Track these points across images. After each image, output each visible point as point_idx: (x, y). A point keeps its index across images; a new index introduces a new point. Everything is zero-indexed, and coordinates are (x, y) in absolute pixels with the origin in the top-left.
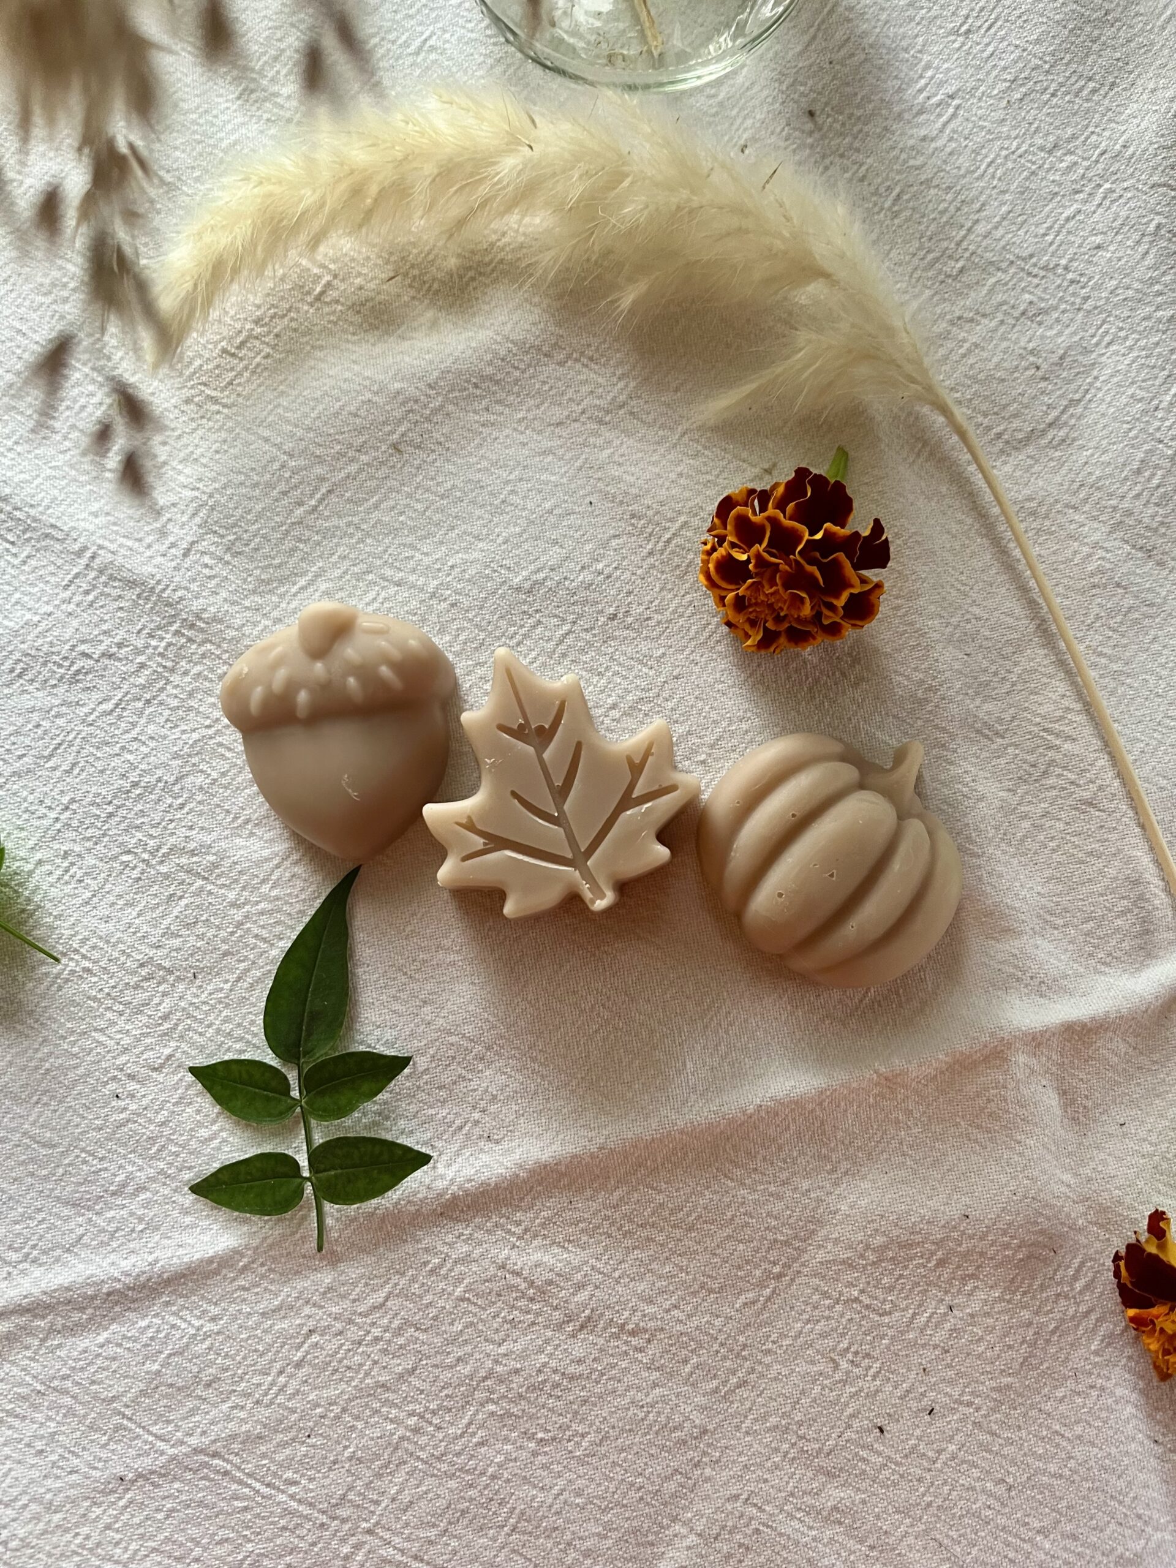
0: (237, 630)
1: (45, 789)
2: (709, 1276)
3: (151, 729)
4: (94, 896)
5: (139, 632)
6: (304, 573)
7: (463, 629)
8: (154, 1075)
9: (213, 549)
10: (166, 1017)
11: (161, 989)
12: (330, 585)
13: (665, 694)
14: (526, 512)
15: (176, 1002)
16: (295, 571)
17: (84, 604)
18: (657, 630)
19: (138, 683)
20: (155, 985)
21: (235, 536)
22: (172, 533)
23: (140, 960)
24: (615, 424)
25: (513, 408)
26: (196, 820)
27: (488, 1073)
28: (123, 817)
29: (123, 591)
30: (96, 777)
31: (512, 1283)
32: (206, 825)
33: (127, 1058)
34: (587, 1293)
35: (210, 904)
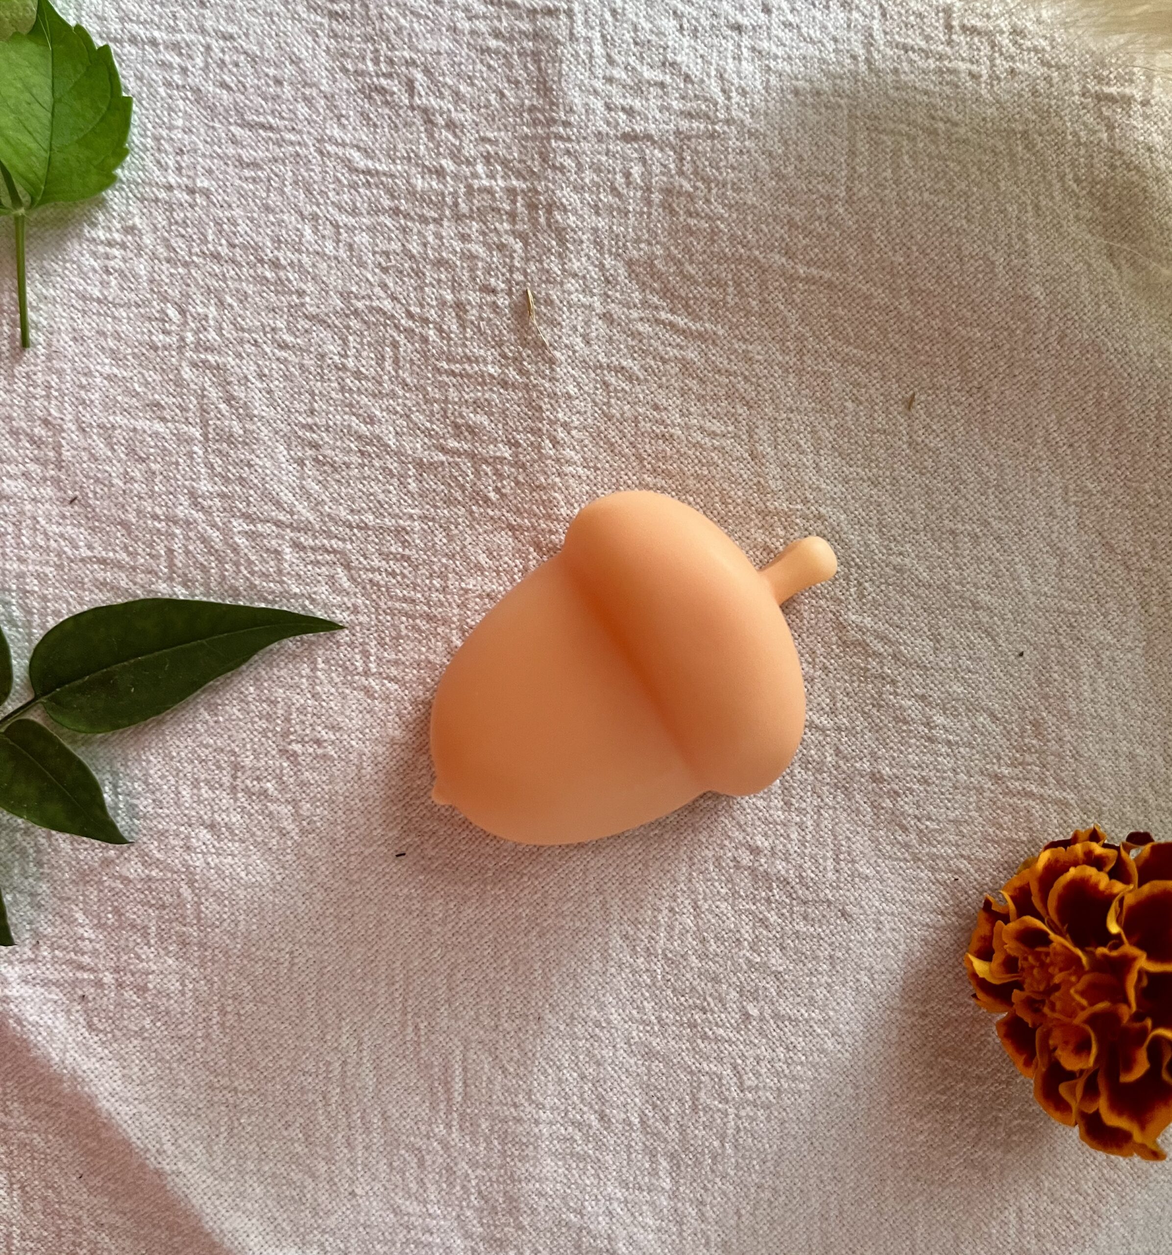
0: (564, 270)
1: (201, 146)
3: (362, 239)
4: (99, 301)
5: (485, 140)
6: (697, 318)
9: (656, 169)
11: (32, 467)
12: (699, 362)
13: (813, 912)
14: (957, 573)
15: (25, 496)
16: (692, 302)
17: (480, 41)
18: (895, 849)
19: (413, 181)
20: (31, 455)
21: (691, 190)
22: (647, 100)
23: (50, 415)
24: (1154, 624)
25: (1096, 469)
26: (276, 376)
27: (170, 962)
28: (224, 275)
29: (528, 82)
30: (256, 205)
32: (277, 394)
35: (177, 463)
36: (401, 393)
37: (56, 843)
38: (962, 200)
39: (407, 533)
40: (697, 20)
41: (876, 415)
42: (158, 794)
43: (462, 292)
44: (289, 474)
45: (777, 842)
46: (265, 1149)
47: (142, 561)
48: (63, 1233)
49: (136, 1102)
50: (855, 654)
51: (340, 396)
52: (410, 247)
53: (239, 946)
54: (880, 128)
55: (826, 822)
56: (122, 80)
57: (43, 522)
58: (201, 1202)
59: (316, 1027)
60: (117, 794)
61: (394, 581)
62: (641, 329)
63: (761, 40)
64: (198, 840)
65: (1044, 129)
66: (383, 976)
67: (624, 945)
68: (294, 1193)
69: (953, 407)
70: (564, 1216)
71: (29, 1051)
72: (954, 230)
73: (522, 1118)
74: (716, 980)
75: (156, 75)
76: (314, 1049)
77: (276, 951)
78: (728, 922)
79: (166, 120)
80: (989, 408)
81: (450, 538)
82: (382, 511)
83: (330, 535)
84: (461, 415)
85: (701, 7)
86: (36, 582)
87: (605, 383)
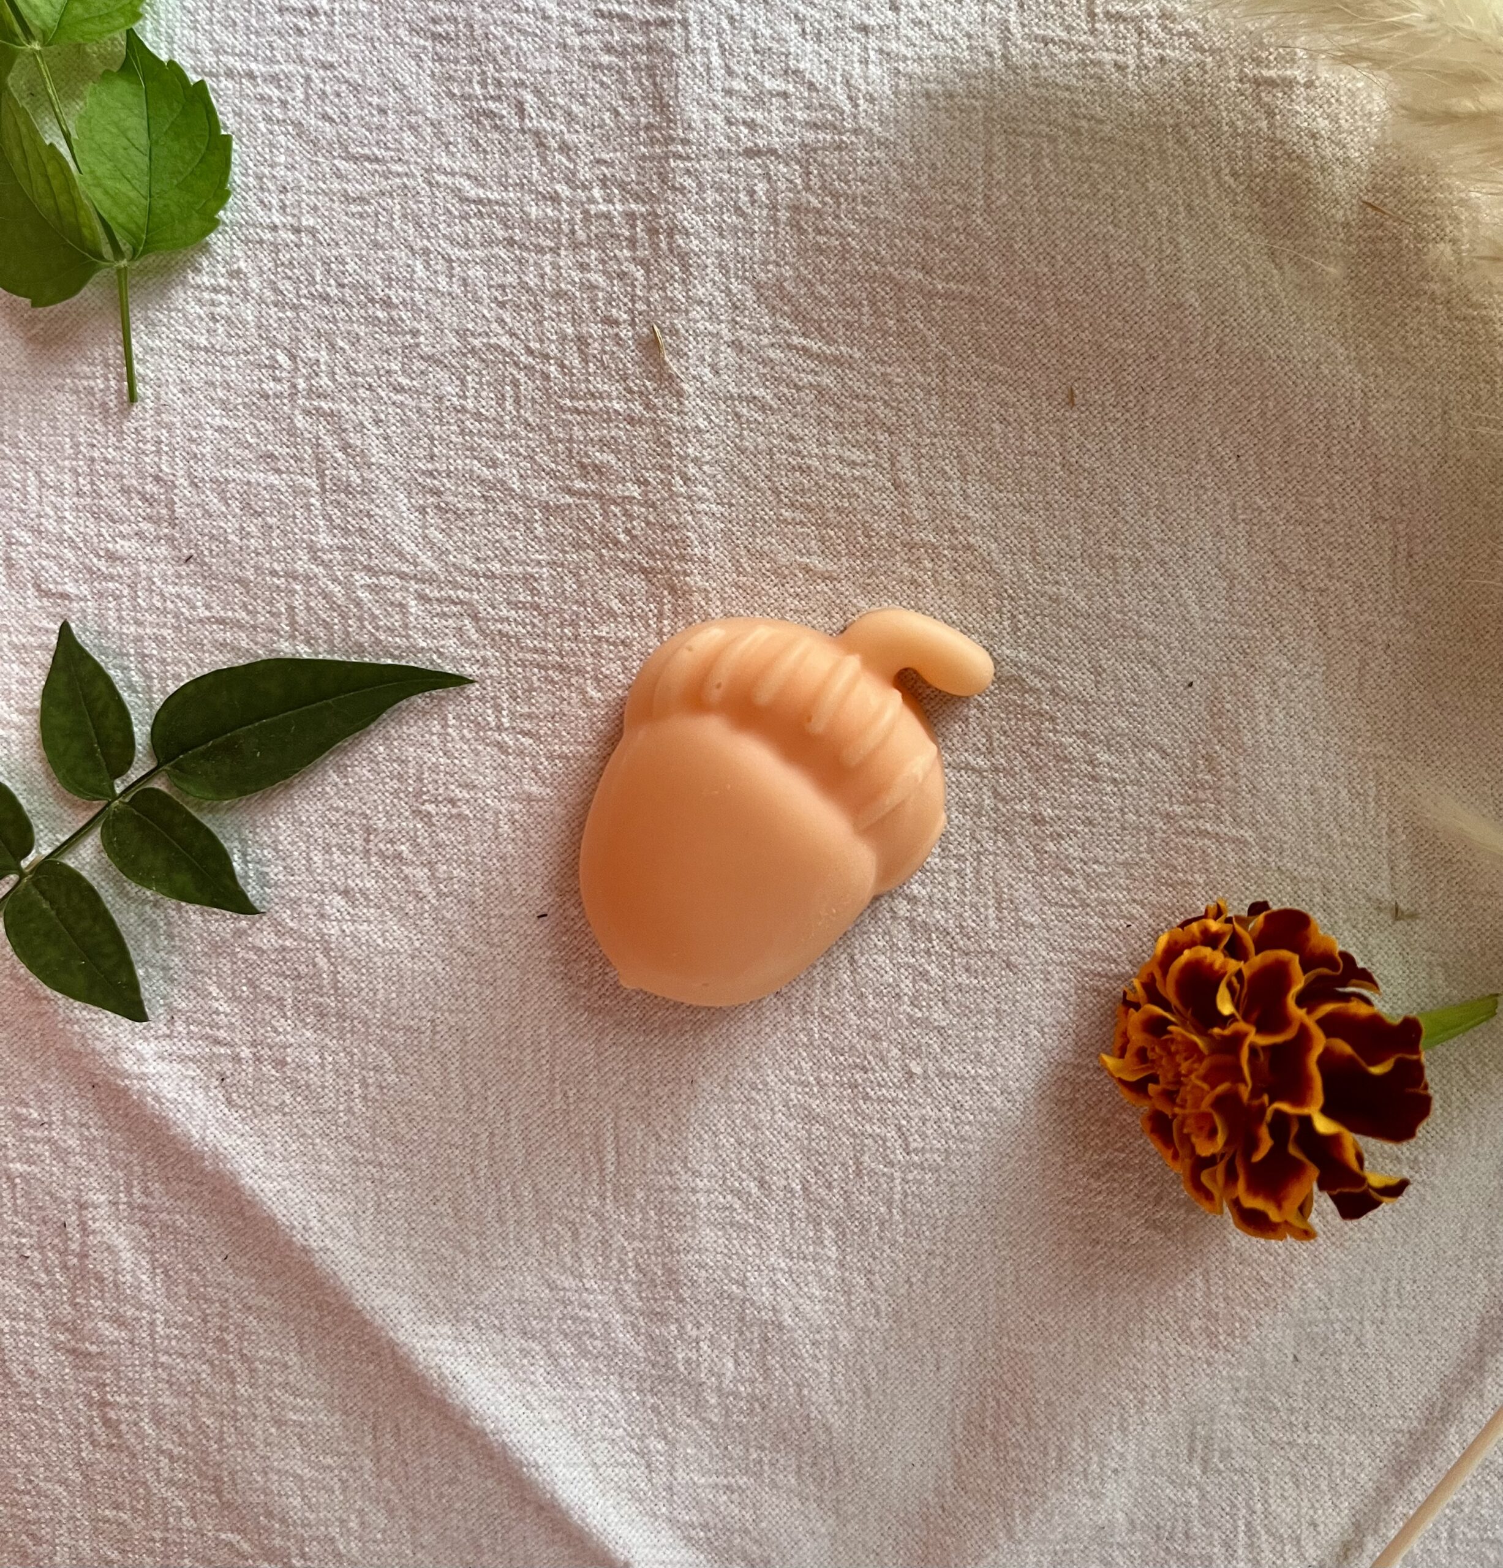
0: (688, 297)
1: (304, 181)
2: (233, 1481)
3: (477, 273)
4: (206, 350)
5: (600, 161)
6: (831, 341)
8: (31, 592)
9: (782, 185)
10: (112, 557)
11: (145, 526)
12: (837, 388)
14: (1118, 601)
15: (140, 556)
16: (825, 324)
17: (591, 57)
18: (1062, 896)
19: (527, 209)
20: (143, 514)
21: (820, 206)
22: (770, 112)
23: (161, 471)
24: (1333, 647)
25: (1265, 484)
26: (393, 421)
27: (308, 1034)
28: (334, 317)
29: (643, 99)
30: (364, 242)
31: (69, 1229)
32: (395, 440)
33: (29, 541)
34: (116, 1333)
35: (294, 516)
36: (523, 434)
37: (186, 915)
38: (1108, 203)
39: (536, 580)
40: (820, 23)
41: (1026, 437)
42: (289, 861)
43: (584, 325)
44: (411, 522)
45: (935, 890)
46: (413, 1225)
47: (263, 619)
48: (209, 1318)
49: (280, 1179)
50: (1011, 690)
51: (460, 439)
52: (526, 279)
53: (378, 1016)
54: (1019, 131)
55: (986, 869)
56: (220, 117)
57: (159, 583)
58: (351, 1278)
59: (461, 1097)
60: (246, 862)
61: (524, 631)
62: (772, 356)
63: (889, 41)
64: (332, 907)
65: (1197, 120)
66: (529, 1043)
67: (779, 1003)
68: (446, 1269)
69: (1108, 424)
70: (725, 1288)
71: (168, 1129)
72: (1100, 236)
73: (678, 1188)
74: (876, 1037)
75: (254, 109)
76: (460, 1120)
77: (416, 1020)
78: (886, 976)
79: (267, 157)
80: (1147, 423)
81: (581, 585)
82: (508, 558)
83: (456, 586)
84: (586, 453)
85: (824, 9)
86: (154, 645)
87: (736, 414)
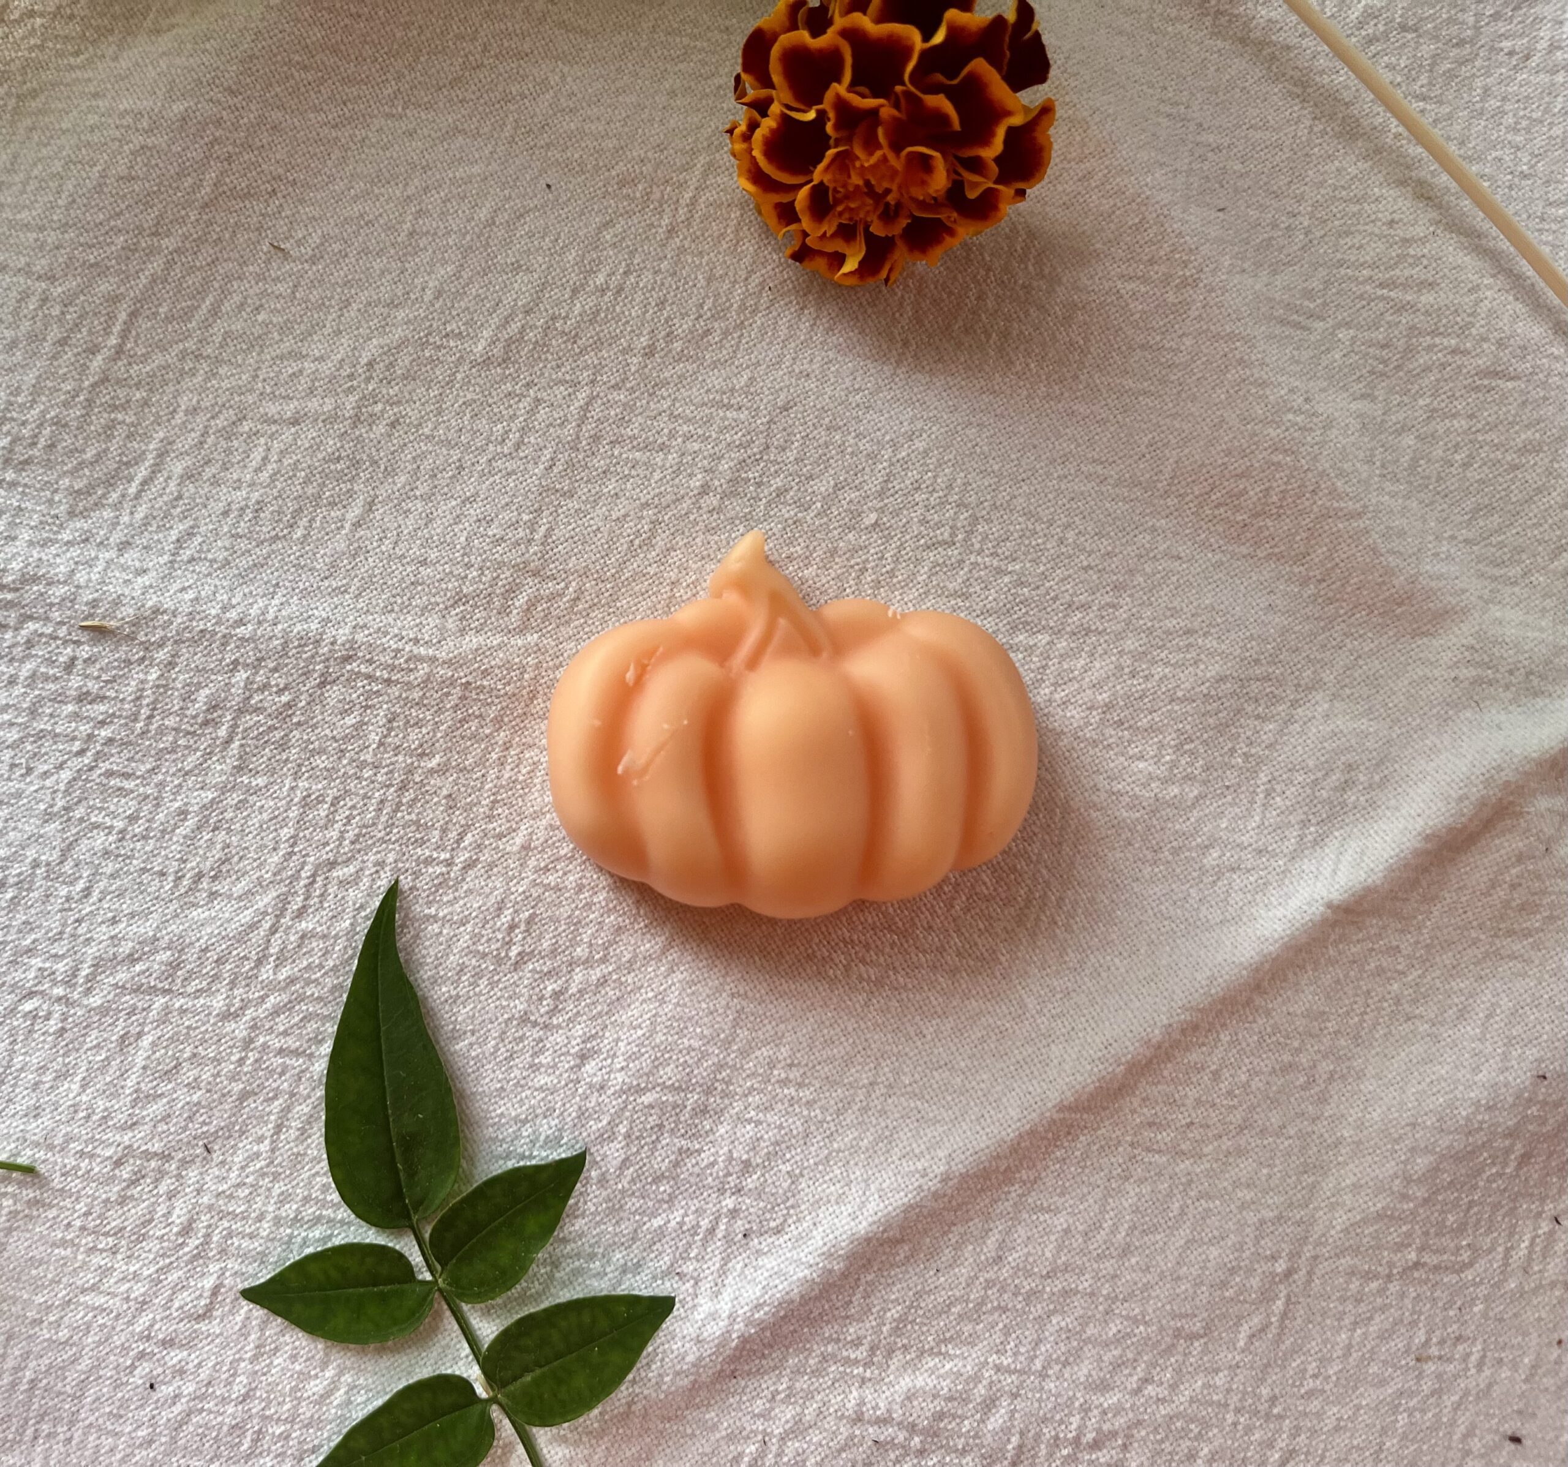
0: (65, 582)
2: (1182, 1316)
6: (142, 456)
7: (423, 456)
8: (203, 1326)
10: (187, 1230)
11: (163, 1188)
12: (188, 461)
13: (778, 440)
14: (454, 237)
15: (193, 1200)
16: (125, 459)
18: (728, 345)
20: (151, 1187)
23: (111, 1157)
24: (541, 50)
25: (373, 82)
26: (117, 905)
27: (722, 1131)
31: (882, 1438)
32: (136, 907)
33: (151, 1316)
34: (1003, 1411)
35: (188, 1027)
36: (160, 777)
38: (72, 168)
39: (309, 796)
41: (277, 293)
42: (539, 1111)
43: (68, 693)
44: (223, 909)
45: (700, 465)
46: (942, 1063)
47: (285, 1084)
48: (1003, 1304)
49: (868, 1193)
50: (518, 352)
51: (151, 841)
52: (10, 740)
53: (717, 1051)
55: (688, 411)
58: (984, 1137)
60: (531, 1157)
61: (357, 818)
62: (142, 515)
64: (595, 1075)
68: (994, 1038)
69: (283, 215)
71: (793, 1302)
72: (101, 180)
77: (729, 1012)
78: (775, 530)
80: (291, 178)
81: (321, 751)
82: (281, 818)
83: (296, 877)
84: (194, 717)
86: (287, 1206)
87: (189, 562)
